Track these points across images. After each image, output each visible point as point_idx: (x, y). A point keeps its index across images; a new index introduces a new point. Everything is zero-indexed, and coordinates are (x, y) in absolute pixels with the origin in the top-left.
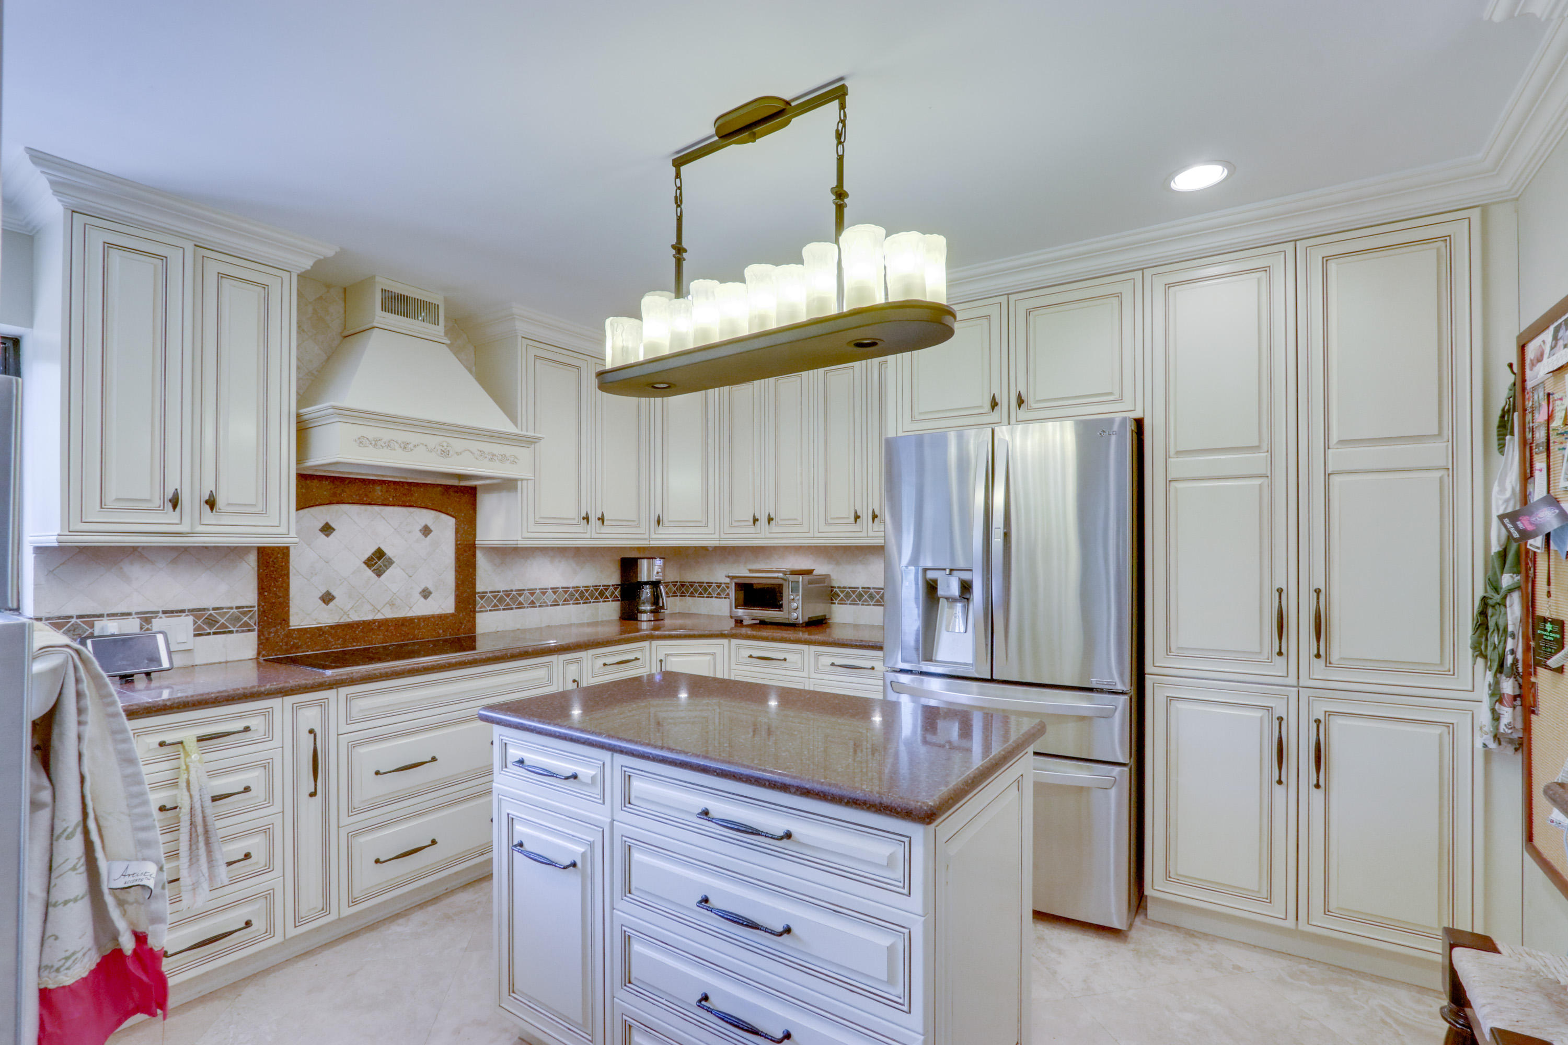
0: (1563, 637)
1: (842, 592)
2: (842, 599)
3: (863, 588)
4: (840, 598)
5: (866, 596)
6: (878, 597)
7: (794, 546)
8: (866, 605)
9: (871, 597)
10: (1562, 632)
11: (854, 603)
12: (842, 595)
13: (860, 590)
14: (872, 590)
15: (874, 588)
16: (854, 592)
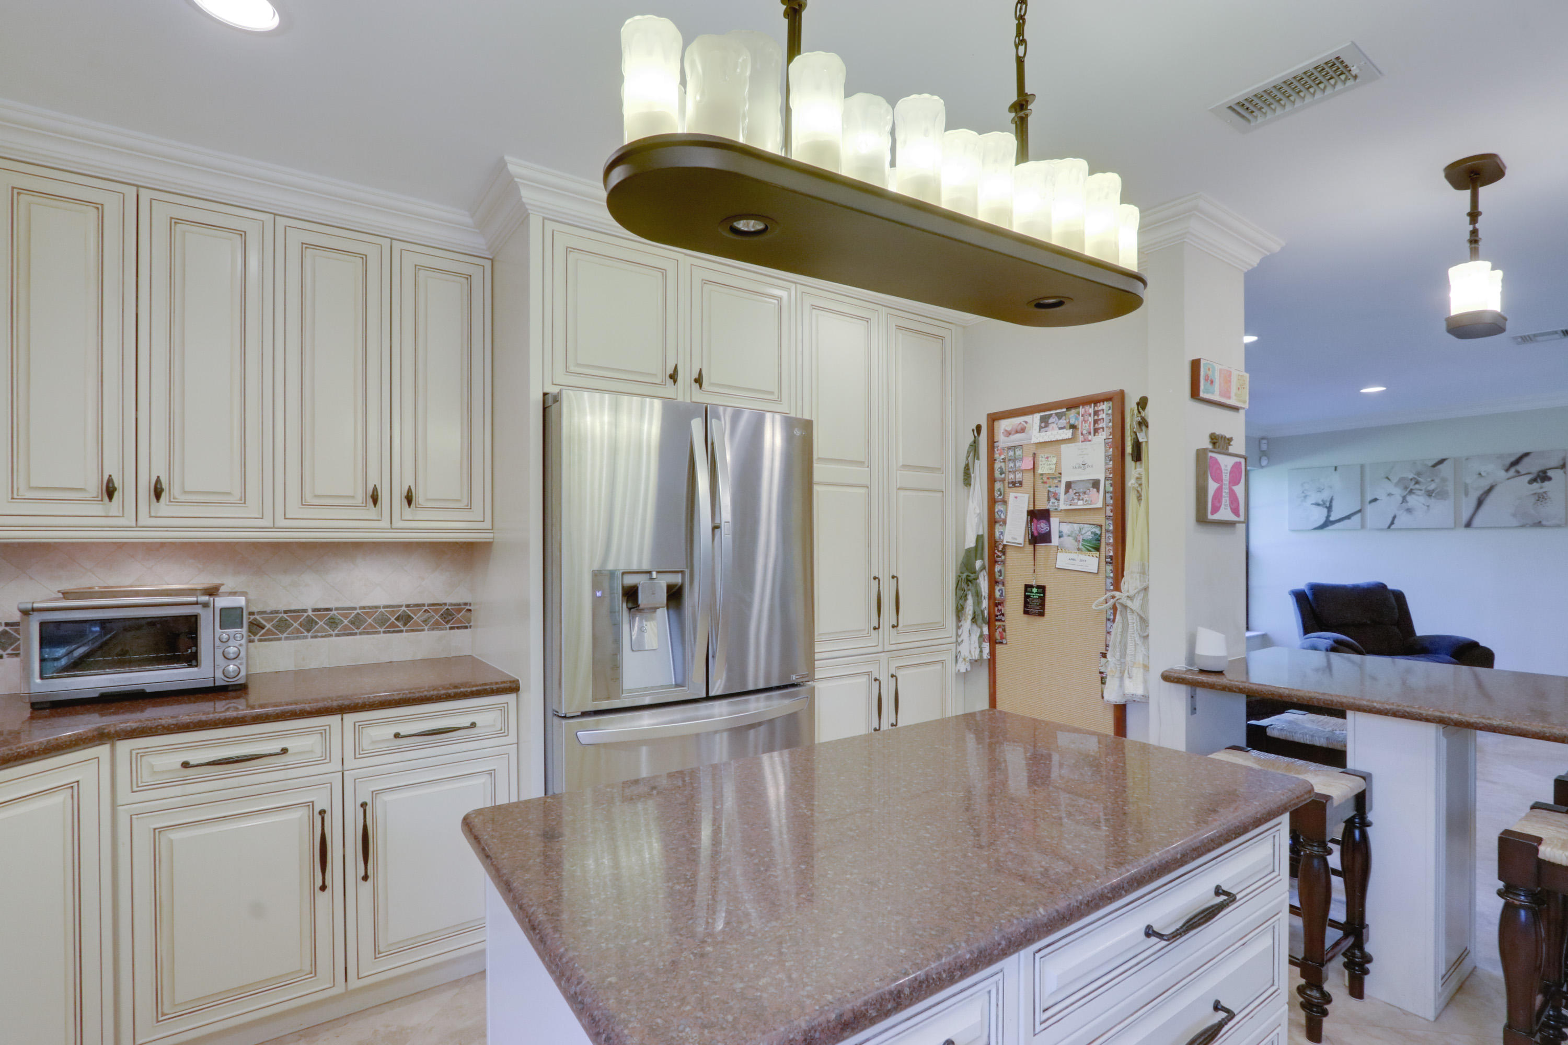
0: (1044, 596)
1: (269, 620)
2: (269, 632)
3: (315, 610)
4: (264, 631)
5: (321, 623)
6: (346, 622)
7: (143, 543)
8: (322, 637)
9: (333, 623)
10: (1044, 593)
11: (297, 635)
12: (268, 626)
13: (310, 613)
14: (334, 612)
15: (337, 609)
16: (295, 619)
